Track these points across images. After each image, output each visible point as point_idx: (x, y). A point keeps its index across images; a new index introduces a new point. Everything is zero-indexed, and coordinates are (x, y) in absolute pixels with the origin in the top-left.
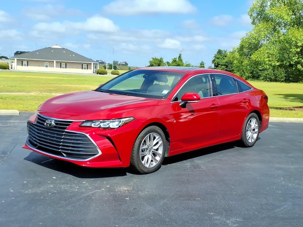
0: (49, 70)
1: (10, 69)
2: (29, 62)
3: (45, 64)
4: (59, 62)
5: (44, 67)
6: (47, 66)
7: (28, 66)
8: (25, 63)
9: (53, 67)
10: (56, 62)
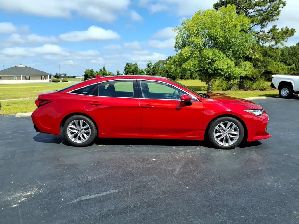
5: (14, 80)
9: (21, 79)
10: (22, 76)
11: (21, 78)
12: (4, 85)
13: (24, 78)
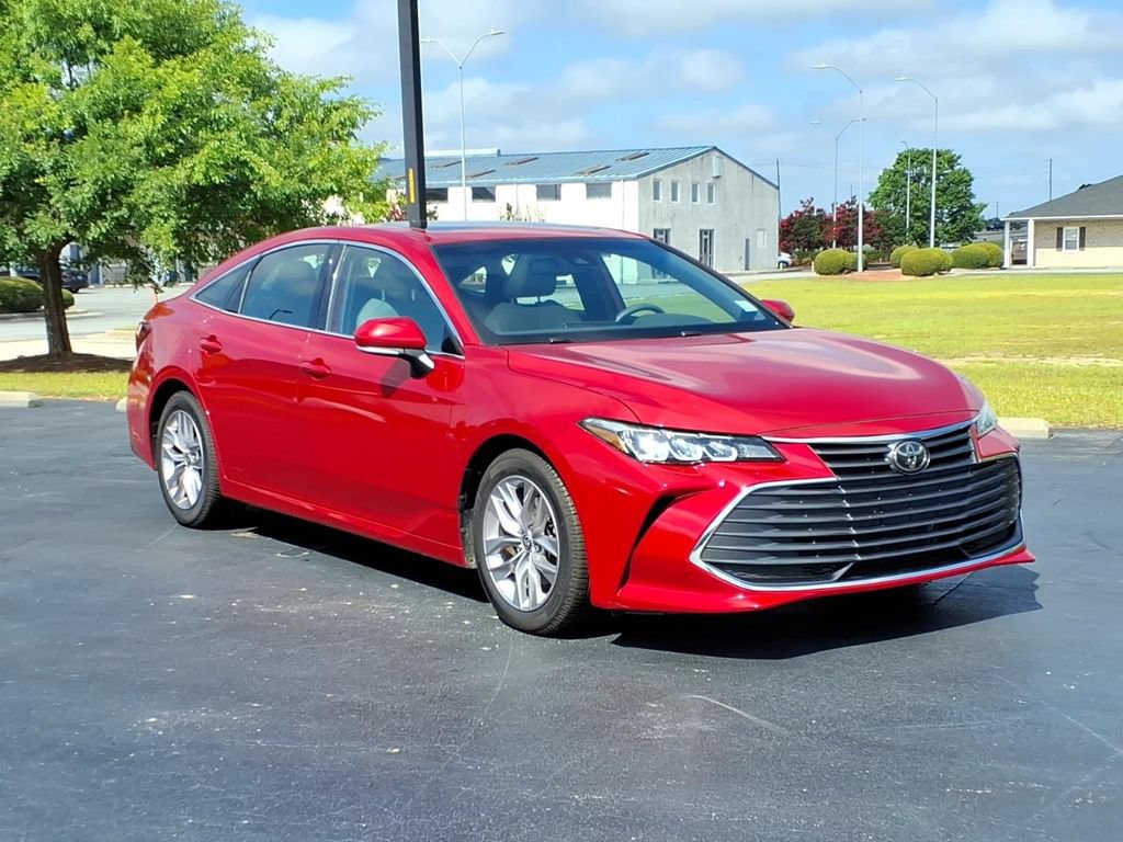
1: (1007, 265)
2: (1087, 232)
7: (1086, 249)
8: (1072, 234)
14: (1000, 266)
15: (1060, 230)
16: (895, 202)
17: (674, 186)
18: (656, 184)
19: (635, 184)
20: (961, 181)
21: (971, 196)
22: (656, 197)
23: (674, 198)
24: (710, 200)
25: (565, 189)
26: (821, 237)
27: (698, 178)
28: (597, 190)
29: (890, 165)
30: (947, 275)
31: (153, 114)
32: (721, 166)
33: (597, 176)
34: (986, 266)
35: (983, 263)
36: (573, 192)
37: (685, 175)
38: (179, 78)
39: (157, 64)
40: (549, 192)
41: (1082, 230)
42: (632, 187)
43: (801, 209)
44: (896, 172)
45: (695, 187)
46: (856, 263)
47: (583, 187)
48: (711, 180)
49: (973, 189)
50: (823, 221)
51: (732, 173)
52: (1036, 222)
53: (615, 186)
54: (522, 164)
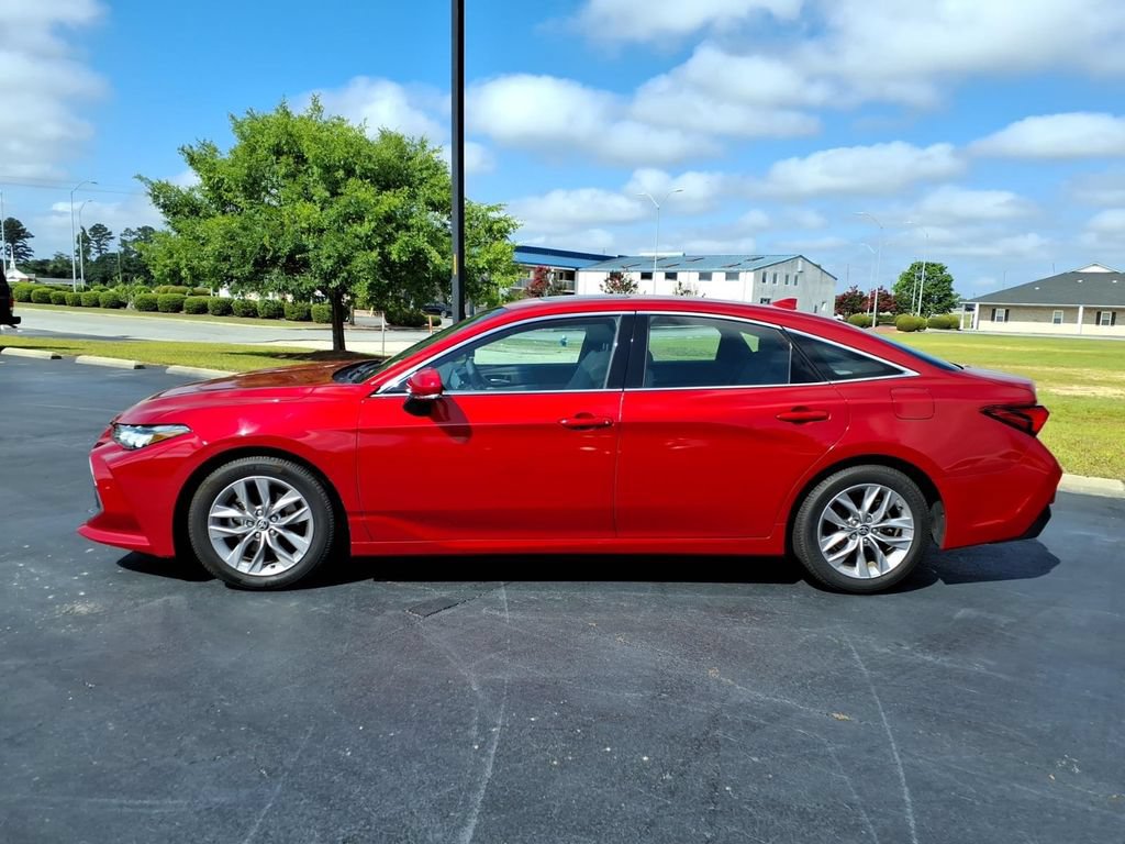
0: (1065, 329)
1: (961, 328)
2: (1010, 313)
3: (1054, 314)
4: (1095, 309)
5: (1050, 321)
6: (1057, 321)
7: (1009, 322)
8: (1001, 313)
9: (1076, 322)
10: (1085, 309)
11: (1077, 316)
12: (999, 339)
13: (1089, 315)
14: (957, 328)
15: (994, 311)
16: (908, 291)
17: (775, 276)
18: (765, 274)
19: (752, 274)
20: (946, 281)
21: (952, 290)
22: (764, 281)
23: (775, 282)
24: (796, 284)
25: (714, 275)
26: (860, 307)
27: (789, 272)
28: (732, 276)
29: (907, 269)
30: (923, 332)
31: (370, 221)
32: (803, 267)
33: (732, 269)
34: (948, 328)
35: (947, 326)
36: (718, 277)
37: (782, 271)
38: (391, 200)
39: (379, 193)
40: (705, 276)
41: (1007, 311)
42: (751, 275)
43: (850, 291)
44: (909, 274)
45: (787, 277)
46: (871, 322)
47: (724, 274)
48: (796, 273)
49: (953, 286)
50: (862, 299)
51: (810, 270)
52: (980, 306)
53: (741, 275)
54: (693, 261)
